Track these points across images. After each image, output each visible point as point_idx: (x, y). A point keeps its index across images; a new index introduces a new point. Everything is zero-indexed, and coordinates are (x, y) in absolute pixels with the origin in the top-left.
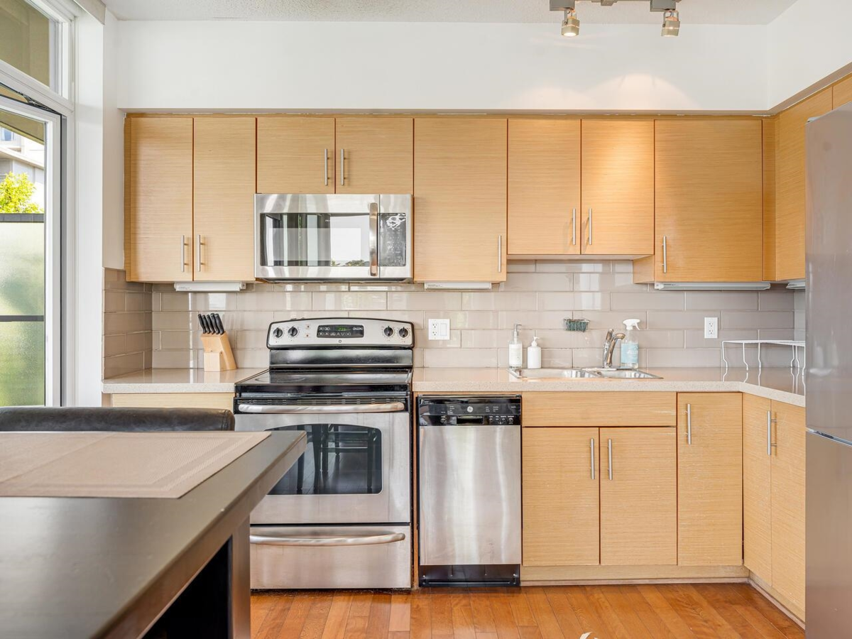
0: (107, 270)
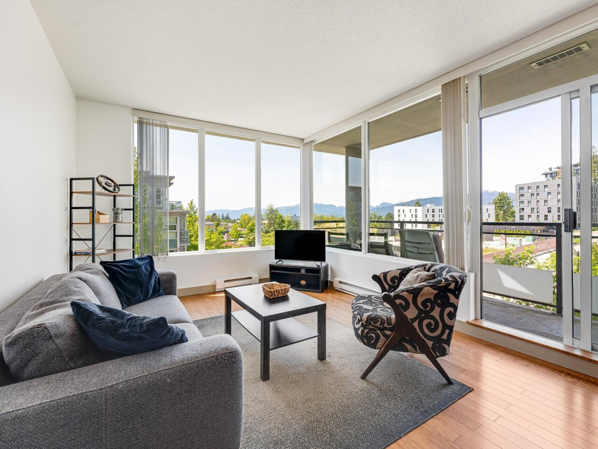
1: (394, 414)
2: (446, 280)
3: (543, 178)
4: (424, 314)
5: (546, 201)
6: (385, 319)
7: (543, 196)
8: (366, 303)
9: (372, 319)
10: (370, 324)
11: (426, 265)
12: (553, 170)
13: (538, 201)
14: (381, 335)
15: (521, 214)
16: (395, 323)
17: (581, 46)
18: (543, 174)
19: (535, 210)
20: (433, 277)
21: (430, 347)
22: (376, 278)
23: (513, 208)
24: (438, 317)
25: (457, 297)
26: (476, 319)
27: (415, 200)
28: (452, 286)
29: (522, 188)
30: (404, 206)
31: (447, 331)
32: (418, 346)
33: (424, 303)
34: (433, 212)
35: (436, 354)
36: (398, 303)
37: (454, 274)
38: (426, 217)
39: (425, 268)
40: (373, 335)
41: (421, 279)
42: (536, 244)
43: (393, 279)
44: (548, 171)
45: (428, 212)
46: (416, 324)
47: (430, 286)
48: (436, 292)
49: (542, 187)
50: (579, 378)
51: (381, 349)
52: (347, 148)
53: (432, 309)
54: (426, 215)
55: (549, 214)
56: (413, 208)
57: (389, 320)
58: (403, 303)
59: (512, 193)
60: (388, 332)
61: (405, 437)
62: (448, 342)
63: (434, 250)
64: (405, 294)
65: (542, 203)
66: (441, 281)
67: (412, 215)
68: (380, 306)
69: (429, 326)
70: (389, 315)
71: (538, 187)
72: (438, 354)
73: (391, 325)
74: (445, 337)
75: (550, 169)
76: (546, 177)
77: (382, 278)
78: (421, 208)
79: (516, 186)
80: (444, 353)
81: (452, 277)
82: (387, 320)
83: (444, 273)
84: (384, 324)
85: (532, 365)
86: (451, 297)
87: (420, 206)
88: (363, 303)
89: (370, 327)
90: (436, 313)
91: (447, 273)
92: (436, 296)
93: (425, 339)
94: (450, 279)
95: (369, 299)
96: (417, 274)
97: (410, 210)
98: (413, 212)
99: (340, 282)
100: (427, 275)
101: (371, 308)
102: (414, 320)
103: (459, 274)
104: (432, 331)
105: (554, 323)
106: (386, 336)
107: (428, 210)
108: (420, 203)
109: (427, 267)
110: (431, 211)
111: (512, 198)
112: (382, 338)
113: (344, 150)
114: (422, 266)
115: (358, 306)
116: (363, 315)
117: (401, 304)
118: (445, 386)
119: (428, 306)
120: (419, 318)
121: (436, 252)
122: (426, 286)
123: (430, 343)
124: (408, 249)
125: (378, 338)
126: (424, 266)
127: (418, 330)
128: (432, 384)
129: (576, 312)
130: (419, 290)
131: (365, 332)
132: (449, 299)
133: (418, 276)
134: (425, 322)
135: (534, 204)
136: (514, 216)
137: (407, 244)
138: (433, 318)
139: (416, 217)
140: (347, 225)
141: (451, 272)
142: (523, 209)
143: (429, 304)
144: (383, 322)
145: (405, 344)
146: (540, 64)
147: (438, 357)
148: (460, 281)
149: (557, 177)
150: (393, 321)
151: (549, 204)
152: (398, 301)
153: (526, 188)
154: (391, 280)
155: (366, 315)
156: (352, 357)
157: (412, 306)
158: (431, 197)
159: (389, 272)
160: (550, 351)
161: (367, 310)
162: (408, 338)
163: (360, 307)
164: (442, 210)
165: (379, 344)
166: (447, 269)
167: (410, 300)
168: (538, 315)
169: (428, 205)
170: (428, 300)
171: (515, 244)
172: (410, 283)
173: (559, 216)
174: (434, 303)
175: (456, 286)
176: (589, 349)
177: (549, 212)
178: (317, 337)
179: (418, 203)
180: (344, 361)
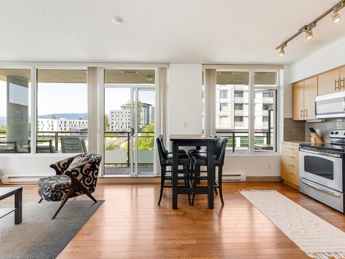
0: (285, 119)
1: (76, 223)
2: (95, 159)
3: (121, 109)
4: (85, 176)
5: (122, 119)
6: (66, 184)
7: (120, 117)
8: (50, 180)
9: (58, 186)
10: (57, 189)
11: (82, 154)
12: (125, 105)
13: (119, 119)
14: (64, 192)
15: (112, 125)
16: (71, 184)
17: (136, 72)
18: (121, 107)
19: (118, 123)
20: (88, 159)
21: (88, 190)
22: (53, 166)
23: (109, 122)
24: (91, 176)
25: (99, 165)
26: (102, 175)
27: (52, 115)
28: (97, 161)
29: (112, 113)
30: (42, 118)
31: (95, 181)
32: (83, 191)
33: (86, 171)
34: (65, 123)
35: (90, 192)
36: (73, 174)
37: (97, 156)
38: (60, 126)
39: (81, 156)
40: (59, 194)
41: (82, 161)
42: (118, 140)
43: (64, 165)
44: (122, 106)
45: (61, 123)
46: (82, 182)
47: (88, 163)
48: (91, 165)
49: (120, 113)
50: (135, 184)
51: (63, 200)
52: (8, 77)
53: (89, 172)
54: (60, 125)
55: (123, 125)
56: (50, 120)
57: (68, 184)
58: (76, 173)
59: (108, 115)
60: (67, 190)
61: (83, 227)
62: (95, 185)
63: (81, 147)
64: (77, 169)
65: (120, 120)
66: (93, 160)
67: (49, 125)
68: (59, 180)
69: (88, 181)
70: (67, 182)
71: (119, 112)
72: (91, 192)
73: (69, 186)
74: (94, 183)
75: (123, 105)
76: (122, 108)
77: (57, 166)
78: (56, 120)
79: (110, 111)
80: (93, 190)
81: (97, 157)
82: (67, 184)
83: (92, 157)
84: (65, 186)
85: (122, 186)
86: (96, 165)
87: (55, 119)
88: (48, 181)
89: (57, 190)
90: (90, 175)
91: (94, 156)
92: (91, 167)
93: (86, 187)
94: (96, 158)
95: (50, 178)
96: (79, 159)
97: (48, 121)
98: (50, 123)
99: (9, 178)
100: (85, 159)
101: (55, 182)
102: (81, 180)
103: (99, 156)
104: (88, 182)
105: (127, 170)
106: (66, 192)
107: (61, 122)
108: (56, 117)
109: (83, 156)
110: (63, 122)
111: (108, 117)
112: (64, 194)
113: (6, 78)
114: (80, 155)
115: (46, 183)
116: (52, 186)
117: (75, 174)
118: (94, 204)
119: (87, 172)
120: (83, 178)
121: (82, 148)
122: (87, 163)
123: (88, 188)
124: (66, 148)
125: (62, 194)
126: (81, 155)
127: (83, 184)
128: (89, 206)
129: (134, 164)
130: (84, 165)
131: (54, 194)
132: (96, 166)
133: (80, 160)
134: (86, 179)
135: (117, 121)
136: (109, 126)
137: (65, 145)
138: (89, 177)
139: (52, 126)
140: (8, 135)
141: (95, 155)
142: (113, 123)
143: (88, 171)
144: (64, 185)
145: (76, 193)
146: (124, 72)
147: (91, 193)
148: (100, 158)
149: (126, 109)
150: (70, 184)
151: (123, 121)
152: (73, 173)
153: (114, 113)
154: (63, 166)
155: (54, 186)
156: (41, 214)
157: (80, 173)
158: (64, 113)
159: (61, 161)
160: (127, 178)
161: (54, 183)
162: (78, 189)
163: (47, 183)
164: (71, 122)
165: (62, 197)
166: (93, 154)
167: (79, 171)
168: (122, 168)
169: (62, 119)
170: (88, 169)
171: (110, 140)
172: (76, 164)
173: (126, 126)
174: (89, 170)
175: (98, 161)
176: (137, 174)
177: (123, 124)
178: (14, 211)
179: (54, 117)
180: (36, 217)
